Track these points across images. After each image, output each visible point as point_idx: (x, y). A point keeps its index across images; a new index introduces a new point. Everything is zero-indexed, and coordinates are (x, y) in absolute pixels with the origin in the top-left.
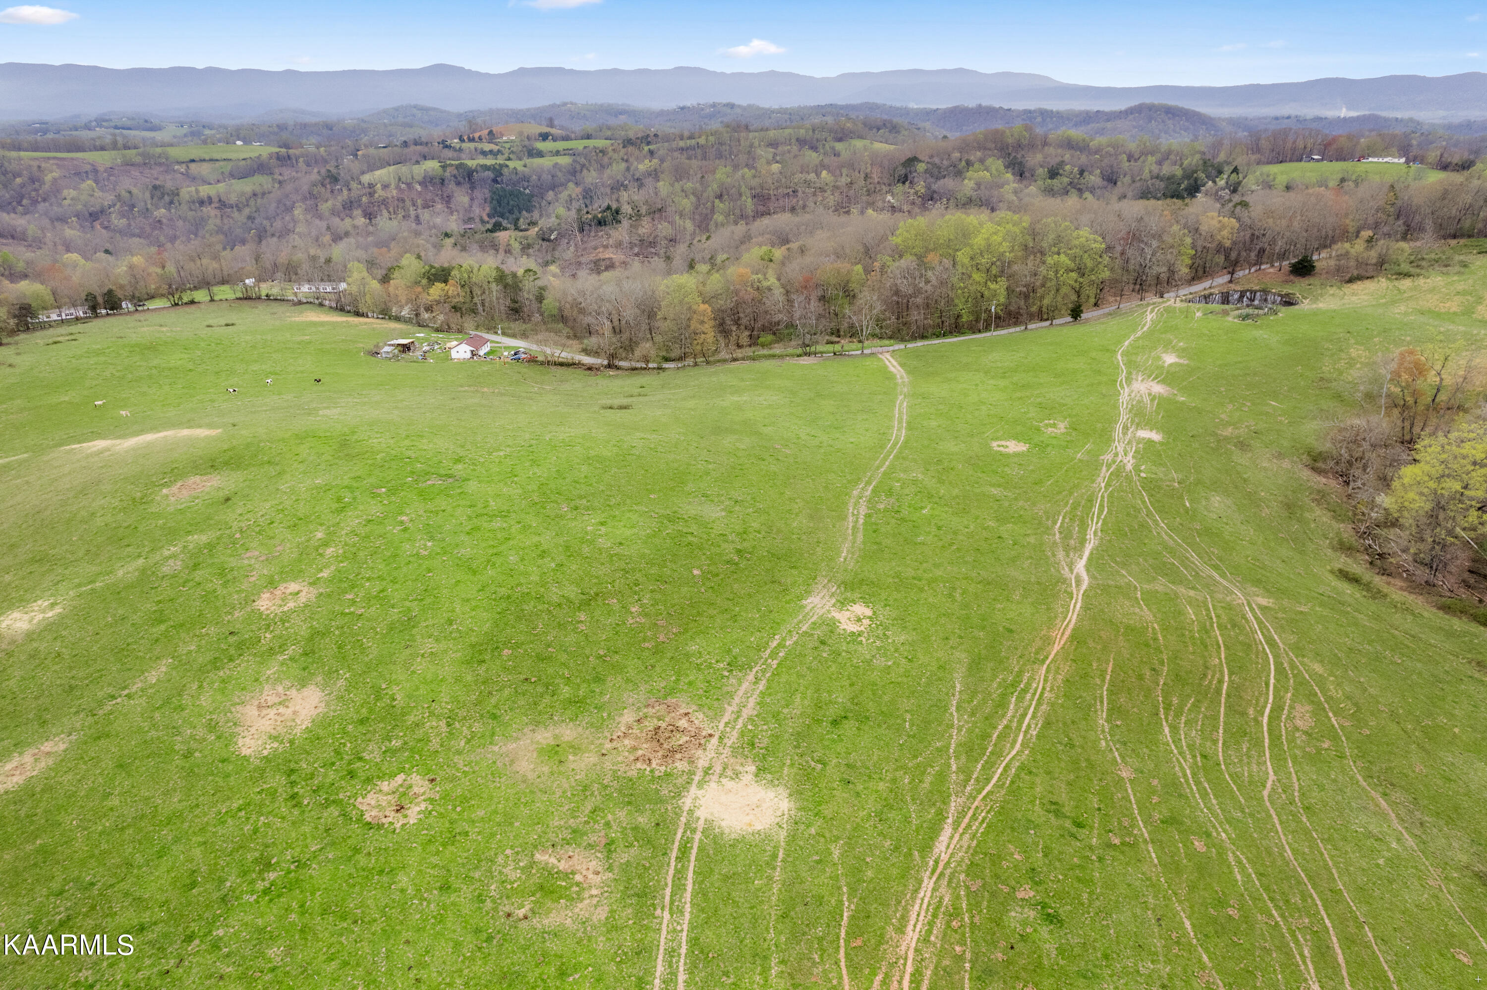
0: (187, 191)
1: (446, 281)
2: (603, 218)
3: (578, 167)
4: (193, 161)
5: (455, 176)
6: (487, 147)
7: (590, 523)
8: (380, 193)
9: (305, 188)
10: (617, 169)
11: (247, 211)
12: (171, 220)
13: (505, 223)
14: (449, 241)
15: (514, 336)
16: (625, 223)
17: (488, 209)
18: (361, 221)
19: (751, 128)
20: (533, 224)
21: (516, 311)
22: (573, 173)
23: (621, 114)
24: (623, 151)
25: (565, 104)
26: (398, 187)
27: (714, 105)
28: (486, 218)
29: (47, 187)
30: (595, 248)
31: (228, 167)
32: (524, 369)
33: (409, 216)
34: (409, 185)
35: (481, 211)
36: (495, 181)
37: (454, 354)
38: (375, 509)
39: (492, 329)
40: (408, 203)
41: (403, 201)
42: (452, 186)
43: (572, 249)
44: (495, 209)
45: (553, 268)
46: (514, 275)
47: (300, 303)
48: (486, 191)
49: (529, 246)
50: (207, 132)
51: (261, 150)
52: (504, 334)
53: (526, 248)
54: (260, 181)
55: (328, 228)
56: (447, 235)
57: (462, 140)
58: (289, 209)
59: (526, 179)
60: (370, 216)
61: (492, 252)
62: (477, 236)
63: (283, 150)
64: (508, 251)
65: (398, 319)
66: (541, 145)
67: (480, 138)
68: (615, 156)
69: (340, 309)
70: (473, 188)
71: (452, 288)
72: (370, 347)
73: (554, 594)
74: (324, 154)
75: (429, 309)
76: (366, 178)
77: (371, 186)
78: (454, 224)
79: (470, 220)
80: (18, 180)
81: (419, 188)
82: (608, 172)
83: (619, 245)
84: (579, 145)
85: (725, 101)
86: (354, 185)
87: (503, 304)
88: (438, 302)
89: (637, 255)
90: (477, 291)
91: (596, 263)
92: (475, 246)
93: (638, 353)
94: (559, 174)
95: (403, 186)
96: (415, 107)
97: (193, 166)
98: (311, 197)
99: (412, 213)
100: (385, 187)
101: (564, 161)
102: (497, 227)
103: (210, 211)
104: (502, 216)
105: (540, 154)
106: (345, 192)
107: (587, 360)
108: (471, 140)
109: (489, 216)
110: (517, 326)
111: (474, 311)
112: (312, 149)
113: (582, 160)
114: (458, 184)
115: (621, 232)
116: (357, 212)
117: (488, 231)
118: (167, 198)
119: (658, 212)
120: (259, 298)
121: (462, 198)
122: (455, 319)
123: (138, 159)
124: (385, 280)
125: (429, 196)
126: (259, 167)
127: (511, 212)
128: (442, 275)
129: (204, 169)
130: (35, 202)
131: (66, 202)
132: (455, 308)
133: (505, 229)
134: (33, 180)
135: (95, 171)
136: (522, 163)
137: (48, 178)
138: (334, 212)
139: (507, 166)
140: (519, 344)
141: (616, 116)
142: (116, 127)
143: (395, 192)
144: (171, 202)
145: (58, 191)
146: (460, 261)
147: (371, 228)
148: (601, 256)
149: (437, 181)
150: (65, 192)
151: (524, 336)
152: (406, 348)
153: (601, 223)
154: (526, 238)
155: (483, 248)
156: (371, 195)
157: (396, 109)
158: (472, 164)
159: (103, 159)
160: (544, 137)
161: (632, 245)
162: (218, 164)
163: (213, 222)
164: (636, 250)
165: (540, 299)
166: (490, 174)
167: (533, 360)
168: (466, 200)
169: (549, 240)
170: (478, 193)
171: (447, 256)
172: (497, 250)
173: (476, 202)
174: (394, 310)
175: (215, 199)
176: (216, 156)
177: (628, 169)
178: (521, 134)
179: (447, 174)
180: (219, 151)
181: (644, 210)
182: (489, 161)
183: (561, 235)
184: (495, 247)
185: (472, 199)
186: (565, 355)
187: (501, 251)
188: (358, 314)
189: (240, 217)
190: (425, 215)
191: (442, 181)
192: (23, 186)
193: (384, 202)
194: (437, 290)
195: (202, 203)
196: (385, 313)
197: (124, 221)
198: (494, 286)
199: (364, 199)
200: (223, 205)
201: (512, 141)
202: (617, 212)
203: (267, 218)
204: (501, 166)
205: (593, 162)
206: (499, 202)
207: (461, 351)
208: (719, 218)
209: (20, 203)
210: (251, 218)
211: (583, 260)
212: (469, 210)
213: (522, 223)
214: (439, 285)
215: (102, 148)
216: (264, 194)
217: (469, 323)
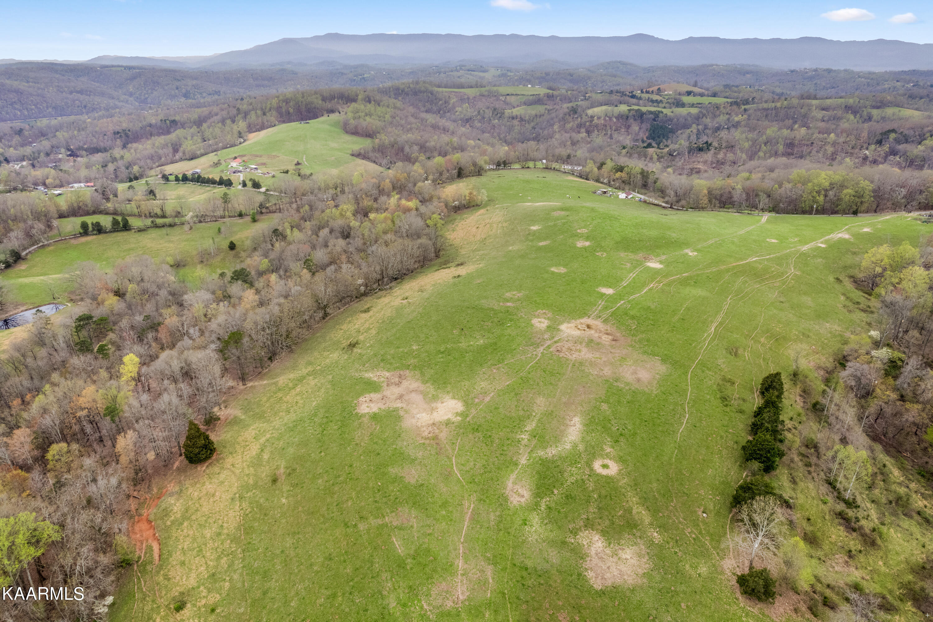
0: (508, 112)
1: (622, 172)
2: (702, 147)
3: (701, 116)
4: (508, 95)
5: (634, 116)
6: (655, 97)
7: (645, 231)
8: (596, 121)
9: (561, 116)
10: (722, 119)
11: (532, 124)
12: (500, 126)
13: (654, 144)
14: (624, 151)
15: (642, 194)
16: (712, 151)
17: (647, 134)
18: (584, 135)
19: (818, 97)
20: (667, 146)
21: (645, 186)
22: (698, 118)
23: (748, 73)
24: (729, 108)
25: (712, 65)
26: (605, 119)
27: (816, 70)
28: (645, 139)
29: (450, 106)
30: (694, 162)
31: (524, 99)
32: (642, 204)
33: (607, 134)
34: (610, 118)
35: (643, 135)
36: (654, 120)
37: (620, 197)
38: (600, 221)
39: (634, 191)
40: (608, 127)
41: (606, 126)
42: (632, 121)
43: (682, 161)
44: (651, 135)
45: (670, 170)
46: (648, 172)
47: (565, 172)
48: (649, 125)
49: (662, 157)
50: (509, 74)
51: (540, 90)
52: (638, 193)
53: (660, 158)
54: (540, 109)
55: (570, 138)
56: (624, 148)
57: (642, 92)
58: (552, 125)
59: (671, 120)
60: (588, 132)
61: (643, 158)
62: (639, 149)
63: (551, 92)
64: (651, 159)
65: (602, 183)
66: (686, 99)
67: (652, 92)
68: (724, 111)
69: (581, 177)
70: (642, 122)
71: (623, 175)
72: (593, 190)
73: (633, 238)
74: (570, 96)
75: (614, 181)
76: (590, 112)
77: (592, 117)
78: (628, 141)
79: (637, 140)
80: (441, 102)
81: (615, 120)
82: (717, 119)
83: (705, 162)
84: (706, 100)
85: (825, 68)
86: (584, 116)
87: (640, 183)
88: (617, 179)
89: (714, 168)
90: (632, 177)
91: (692, 170)
92: (636, 155)
93: (681, 204)
94: (689, 119)
95: (607, 118)
96: (620, 62)
97: (508, 97)
98: (563, 120)
99: (609, 132)
100: (599, 118)
101: (694, 111)
102: (649, 146)
103: (516, 122)
104: (653, 139)
105: (683, 105)
106: (579, 119)
107: (664, 205)
108: (647, 92)
109: (647, 138)
110: (643, 191)
111: (630, 184)
112: (564, 91)
113: (705, 112)
114: (635, 120)
115: (709, 156)
116: (583, 130)
117: (644, 147)
118: (499, 115)
119: (731, 147)
120: (551, 169)
121: (635, 128)
122: (623, 185)
123: (486, 93)
124: (600, 167)
125: (619, 125)
126: (538, 101)
127: (659, 137)
128: (621, 169)
129: (512, 100)
130: (445, 112)
131: (457, 113)
132: (623, 182)
133: (653, 147)
134: (445, 102)
135: (468, 98)
136: (671, 110)
137: (452, 102)
138: (572, 129)
139: (662, 112)
140: (642, 197)
141: (744, 75)
142: (469, 70)
143: (603, 122)
144: (500, 117)
145: (455, 108)
146: (628, 163)
147: (589, 140)
148: (695, 166)
149: (625, 117)
150: (457, 109)
151: (645, 194)
152: (605, 192)
153: (700, 149)
154: (662, 153)
155: (639, 158)
156: (591, 121)
157: (609, 63)
158: (644, 109)
159: (470, 92)
160: (689, 93)
161: (712, 163)
162: (519, 97)
163: (517, 128)
164: (714, 165)
165: (655, 182)
166: (652, 116)
167: (645, 202)
168: (637, 128)
169: (672, 155)
170: (644, 126)
171: (623, 161)
172: (646, 158)
173: (642, 130)
174: (602, 180)
175: (519, 117)
176: (519, 93)
177: (728, 119)
178: (676, 91)
179: (631, 114)
180: (520, 89)
181: (724, 145)
182: (653, 109)
183: (678, 154)
184: (645, 156)
185: (640, 128)
186: (656, 202)
187: (648, 159)
188: (587, 179)
189: (529, 126)
190: (615, 136)
191: (627, 117)
192: (441, 105)
193: (597, 126)
194: (618, 175)
195: (513, 118)
196: (598, 181)
197: (480, 124)
198: (639, 176)
199: (588, 124)
200: (522, 120)
201: (670, 95)
202: (710, 145)
203: (541, 129)
204: (659, 112)
205: (710, 114)
206: (653, 131)
207: (622, 196)
208: (761, 154)
209: (439, 112)
210: (534, 128)
211: (685, 167)
212: (637, 134)
213: (661, 146)
214: (619, 173)
215: (471, 87)
216: (540, 116)
217: (627, 187)
